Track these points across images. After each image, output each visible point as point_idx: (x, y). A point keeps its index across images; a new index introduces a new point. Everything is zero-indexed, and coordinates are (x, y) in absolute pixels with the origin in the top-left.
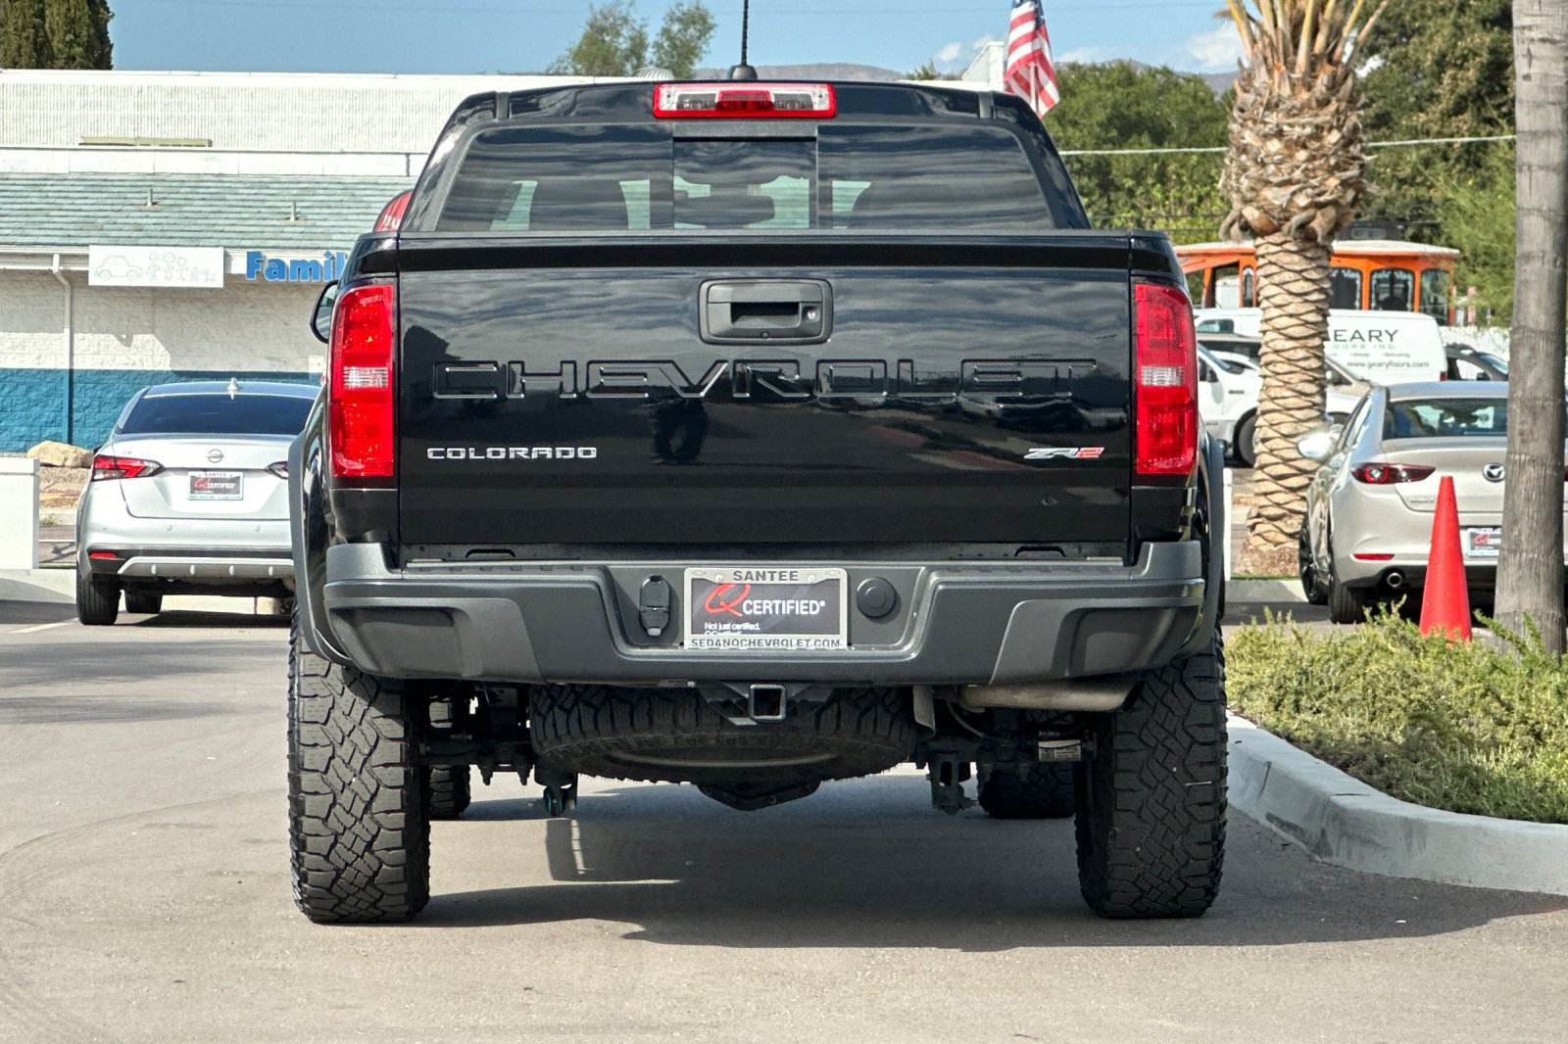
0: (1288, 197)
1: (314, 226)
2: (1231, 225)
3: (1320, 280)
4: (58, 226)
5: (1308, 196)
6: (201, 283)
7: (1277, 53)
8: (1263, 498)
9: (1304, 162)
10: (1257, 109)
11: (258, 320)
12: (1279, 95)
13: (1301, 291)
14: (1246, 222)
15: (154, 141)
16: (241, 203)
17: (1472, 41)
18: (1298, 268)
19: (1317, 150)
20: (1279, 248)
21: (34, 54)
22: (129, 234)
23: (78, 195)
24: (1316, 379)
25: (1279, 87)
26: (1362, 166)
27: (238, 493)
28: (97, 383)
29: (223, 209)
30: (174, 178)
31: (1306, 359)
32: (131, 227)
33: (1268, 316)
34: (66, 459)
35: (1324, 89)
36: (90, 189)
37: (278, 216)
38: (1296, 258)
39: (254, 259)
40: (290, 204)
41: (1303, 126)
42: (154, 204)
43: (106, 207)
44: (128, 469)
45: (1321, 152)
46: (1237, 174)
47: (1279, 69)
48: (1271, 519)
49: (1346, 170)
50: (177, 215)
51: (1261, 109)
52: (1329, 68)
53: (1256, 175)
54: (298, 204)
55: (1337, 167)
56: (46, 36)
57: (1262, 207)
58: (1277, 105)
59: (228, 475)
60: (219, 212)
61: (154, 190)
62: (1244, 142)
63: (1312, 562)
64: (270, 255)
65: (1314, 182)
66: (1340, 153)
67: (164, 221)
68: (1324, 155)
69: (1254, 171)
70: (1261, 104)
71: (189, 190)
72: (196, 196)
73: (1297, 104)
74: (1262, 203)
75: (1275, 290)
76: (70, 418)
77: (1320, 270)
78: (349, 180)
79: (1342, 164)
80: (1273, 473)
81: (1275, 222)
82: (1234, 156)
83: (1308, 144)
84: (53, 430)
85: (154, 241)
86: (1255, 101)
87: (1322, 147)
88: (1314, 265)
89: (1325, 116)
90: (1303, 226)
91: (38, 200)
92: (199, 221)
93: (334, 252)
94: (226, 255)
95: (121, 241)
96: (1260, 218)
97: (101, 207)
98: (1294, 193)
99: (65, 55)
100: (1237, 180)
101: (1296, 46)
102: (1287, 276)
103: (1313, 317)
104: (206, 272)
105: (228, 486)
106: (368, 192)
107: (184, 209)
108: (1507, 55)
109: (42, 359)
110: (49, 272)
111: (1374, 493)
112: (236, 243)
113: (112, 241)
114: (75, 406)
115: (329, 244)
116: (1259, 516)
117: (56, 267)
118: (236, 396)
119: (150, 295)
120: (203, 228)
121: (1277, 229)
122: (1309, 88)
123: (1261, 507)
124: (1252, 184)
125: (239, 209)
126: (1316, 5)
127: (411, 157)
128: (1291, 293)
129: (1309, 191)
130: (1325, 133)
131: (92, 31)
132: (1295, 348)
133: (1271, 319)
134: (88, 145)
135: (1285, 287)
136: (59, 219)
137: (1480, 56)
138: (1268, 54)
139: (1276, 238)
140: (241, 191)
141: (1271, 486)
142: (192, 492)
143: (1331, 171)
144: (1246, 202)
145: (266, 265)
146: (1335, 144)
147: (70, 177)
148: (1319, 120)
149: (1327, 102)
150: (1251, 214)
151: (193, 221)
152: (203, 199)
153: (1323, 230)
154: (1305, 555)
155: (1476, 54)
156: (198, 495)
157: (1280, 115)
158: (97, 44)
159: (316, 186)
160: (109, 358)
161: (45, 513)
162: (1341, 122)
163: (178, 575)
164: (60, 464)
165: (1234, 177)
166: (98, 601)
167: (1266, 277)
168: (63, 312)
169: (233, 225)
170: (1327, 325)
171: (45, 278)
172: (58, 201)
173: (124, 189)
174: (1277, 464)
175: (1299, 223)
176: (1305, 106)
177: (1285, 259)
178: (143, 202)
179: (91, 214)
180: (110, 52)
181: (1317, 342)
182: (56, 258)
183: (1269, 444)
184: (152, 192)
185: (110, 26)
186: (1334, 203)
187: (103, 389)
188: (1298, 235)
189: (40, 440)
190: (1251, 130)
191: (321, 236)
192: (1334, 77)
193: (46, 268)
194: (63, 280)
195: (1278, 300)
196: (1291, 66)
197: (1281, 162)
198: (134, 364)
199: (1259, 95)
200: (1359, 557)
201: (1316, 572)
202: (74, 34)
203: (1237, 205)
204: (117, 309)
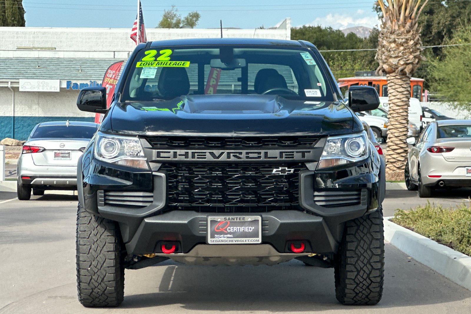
0: (397, 61)
1: (87, 73)
2: (380, 70)
3: (407, 87)
4: (10, 73)
5: (403, 61)
6: (53, 90)
7: (394, 16)
8: (389, 156)
9: (403, 50)
10: (388, 33)
11: (70, 102)
12: (395, 29)
13: (401, 91)
14: (384, 69)
15: (38, 48)
16: (65, 66)
17: (422, 18)
18: (400, 84)
19: (407, 46)
20: (394, 78)
21: (2, 23)
22: (31, 76)
23: (15, 64)
24: (406, 119)
25: (395, 27)
26: (420, 51)
27: (70, 157)
28: (22, 120)
29: (59, 68)
30: (45, 59)
31: (403, 112)
32: (32, 74)
33: (390, 99)
34: (12, 143)
35: (408, 27)
36: (19, 62)
37: (76, 70)
38: (400, 81)
39: (69, 83)
40: (79, 67)
41: (402, 39)
42: (39, 67)
43: (24, 68)
44: (34, 150)
45: (408, 47)
46: (381, 54)
47: (394, 21)
48: (392, 163)
49: (416, 53)
50: (46, 70)
51: (389, 34)
52: (410, 21)
53: (387, 54)
54: (82, 67)
55: (413, 52)
56: (6, 18)
57: (389, 65)
58: (394, 32)
59: (66, 152)
60: (58, 69)
61: (39, 62)
62: (384, 44)
63: (409, 177)
64: (73, 82)
65: (405, 57)
66: (414, 47)
67: (42, 72)
68: (409, 48)
69: (386, 53)
70: (389, 32)
71: (49, 62)
72: (51, 64)
73: (400, 32)
74: (389, 63)
75: (393, 91)
76: (14, 131)
77: (407, 84)
78: (97, 59)
79: (414, 51)
80: (392, 148)
81: (393, 69)
82: (380, 49)
83: (404, 45)
84: (9, 134)
85: (39, 78)
86: (387, 31)
87: (408, 46)
88: (405, 83)
89: (409, 36)
90: (402, 70)
91: (4, 66)
92: (52, 72)
93: (92, 81)
94: (60, 82)
95: (29, 78)
96: (388, 68)
97: (23, 68)
98: (399, 60)
99: (12, 24)
100: (381, 56)
101: (400, 14)
102: (397, 86)
103: (405, 99)
104: (55, 87)
105: (66, 155)
106: (103, 63)
107: (48, 68)
108: (431, 22)
109: (5, 113)
110: (7, 87)
111: (434, 156)
112: (63, 78)
113: (26, 78)
114: (15, 127)
115: (91, 78)
116: (388, 162)
117: (9, 85)
118: (68, 126)
119: (38, 94)
120: (53, 74)
121: (394, 72)
122: (404, 27)
123: (389, 159)
124: (386, 57)
125: (64, 68)
126: (406, 1)
127: (115, 53)
128: (398, 92)
129: (404, 59)
130: (409, 41)
131: (19, 17)
132: (399, 109)
133: (392, 100)
134: (19, 49)
135: (396, 90)
136: (10, 71)
137: (424, 23)
138: (391, 16)
139: (393, 74)
140: (65, 63)
141: (392, 152)
142: (55, 157)
143: (411, 53)
144: (384, 63)
145: (72, 85)
146: (412, 44)
147: (13, 59)
148: (407, 37)
149: (410, 31)
150: (386, 67)
151: (50, 72)
152: (53, 65)
153: (408, 72)
154: (407, 175)
155: (423, 22)
156: (56, 158)
157: (395, 36)
158: (21, 20)
159: (87, 61)
160: (25, 113)
161: (7, 160)
162: (414, 38)
163: (50, 184)
164: (11, 145)
165: (380, 55)
166: (24, 192)
167: (390, 86)
168: (12, 99)
169: (63, 73)
170: (409, 102)
171: (6, 89)
172: (10, 66)
173: (29, 62)
174: (393, 145)
175: (401, 70)
176: (403, 32)
177: (396, 81)
178: (36, 66)
179: (20, 70)
180: (25, 23)
181: (406, 107)
182: (9, 83)
183: (391, 139)
184: (38, 63)
185: (25, 16)
186: (412, 63)
187: (24, 122)
188: (400, 73)
189: (5, 138)
190: (386, 40)
191: (89, 76)
192: (412, 24)
193: (6, 86)
194: (11, 90)
195: (394, 94)
196: (398, 20)
197: (395, 50)
198: (33, 115)
199: (388, 29)
200: (430, 176)
201: (411, 180)
202: (14, 18)
203: (381, 64)
204: (28, 98)
